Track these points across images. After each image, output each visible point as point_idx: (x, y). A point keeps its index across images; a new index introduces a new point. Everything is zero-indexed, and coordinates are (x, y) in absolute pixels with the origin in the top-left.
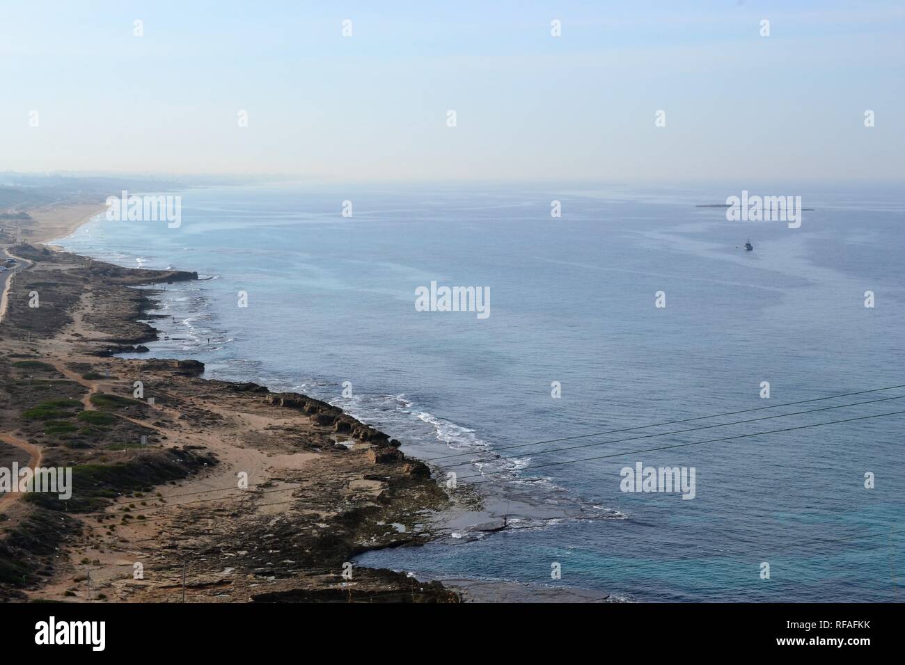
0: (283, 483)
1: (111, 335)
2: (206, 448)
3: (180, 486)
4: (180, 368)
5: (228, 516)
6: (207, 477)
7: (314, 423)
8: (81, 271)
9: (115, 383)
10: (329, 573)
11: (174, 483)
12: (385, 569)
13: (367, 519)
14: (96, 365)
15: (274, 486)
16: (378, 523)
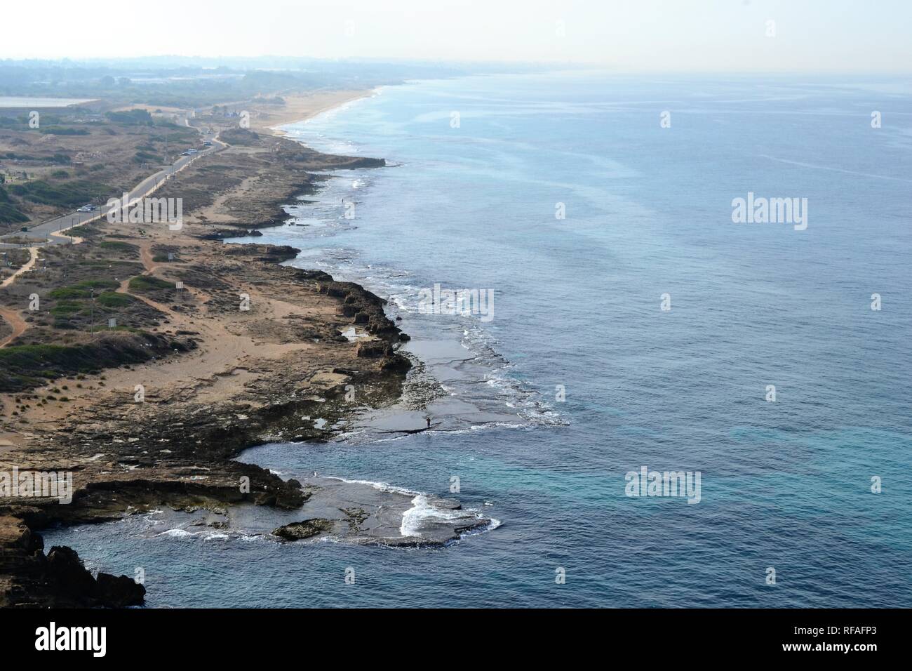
0: (246, 371)
1: (236, 219)
2: (198, 333)
3: (133, 370)
4: (268, 253)
5: (156, 402)
6: (169, 363)
7: (338, 313)
8: (267, 155)
9: (177, 266)
10: (193, 465)
11: (128, 367)
12: (254, 465)
13: (296, 413)
14: (185, 248)
15: (234, 375)
16: (303, 418)
